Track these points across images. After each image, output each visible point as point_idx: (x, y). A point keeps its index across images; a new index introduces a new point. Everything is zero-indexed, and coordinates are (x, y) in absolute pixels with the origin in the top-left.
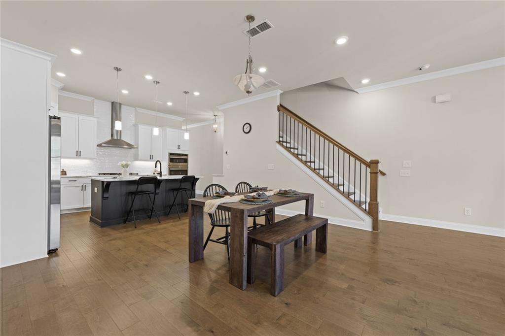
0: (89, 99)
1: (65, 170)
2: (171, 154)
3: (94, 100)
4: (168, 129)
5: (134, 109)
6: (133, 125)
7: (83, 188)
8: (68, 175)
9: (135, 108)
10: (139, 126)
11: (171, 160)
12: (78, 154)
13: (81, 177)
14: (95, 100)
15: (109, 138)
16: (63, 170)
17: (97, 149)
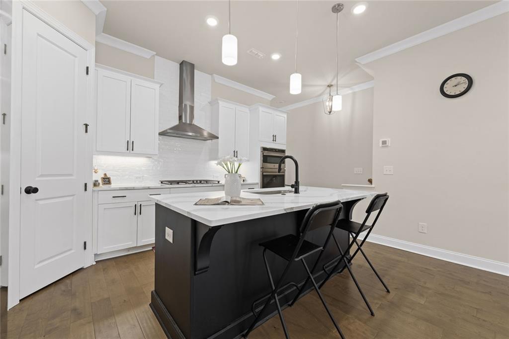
0: (147, 53)
1: (108, 176)
2: (265, 149)
3: (154, 56)
4: (261, 109)
5: (210, 76)
6: (209, 103)
7: (138, 210)
8: (114, 185)
9: (211, 74)
10: (220, 103)
11: (265, 159)
12: (130, 147)
13: (133, 189)
14: (157, 58)
15: (176, 122)
16: (105, 175)
17: (159, 140)
